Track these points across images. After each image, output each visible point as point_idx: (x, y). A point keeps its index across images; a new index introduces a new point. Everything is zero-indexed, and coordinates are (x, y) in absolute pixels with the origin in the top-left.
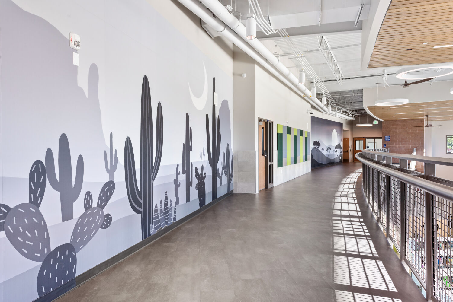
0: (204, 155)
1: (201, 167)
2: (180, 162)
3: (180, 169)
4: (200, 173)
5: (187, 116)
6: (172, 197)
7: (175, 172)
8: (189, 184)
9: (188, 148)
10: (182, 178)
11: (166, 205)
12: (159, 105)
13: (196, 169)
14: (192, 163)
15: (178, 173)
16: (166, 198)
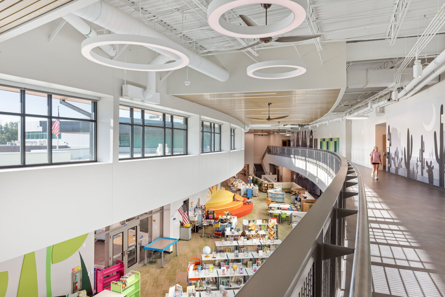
0: (432, 155)
1: (430, 162)
2: (419, 157)
3: (419, 160)
4: (429, 164)
5: (422, 136)
6: (415, 169)
7: (416, 160)
8: (423, 168)
9: (422, 151)
10: (420, 164)
11: (413, 171)
12: (412, 135)
13: (427, 162)
14: (424, 159)
15: (418, 161)
16: (413, 169)
